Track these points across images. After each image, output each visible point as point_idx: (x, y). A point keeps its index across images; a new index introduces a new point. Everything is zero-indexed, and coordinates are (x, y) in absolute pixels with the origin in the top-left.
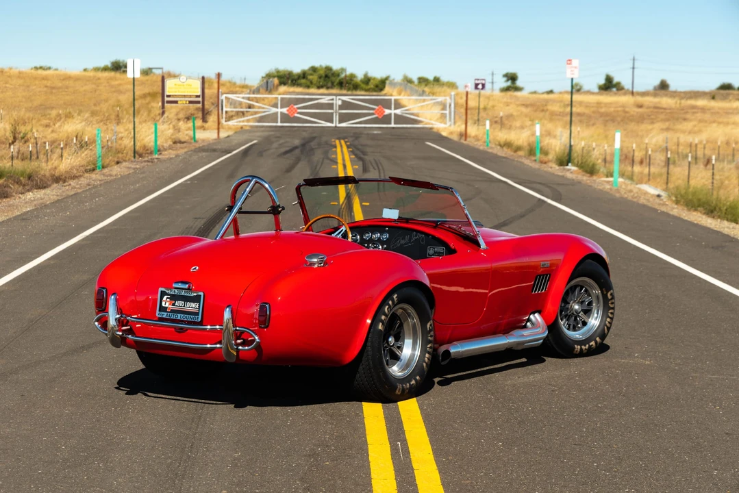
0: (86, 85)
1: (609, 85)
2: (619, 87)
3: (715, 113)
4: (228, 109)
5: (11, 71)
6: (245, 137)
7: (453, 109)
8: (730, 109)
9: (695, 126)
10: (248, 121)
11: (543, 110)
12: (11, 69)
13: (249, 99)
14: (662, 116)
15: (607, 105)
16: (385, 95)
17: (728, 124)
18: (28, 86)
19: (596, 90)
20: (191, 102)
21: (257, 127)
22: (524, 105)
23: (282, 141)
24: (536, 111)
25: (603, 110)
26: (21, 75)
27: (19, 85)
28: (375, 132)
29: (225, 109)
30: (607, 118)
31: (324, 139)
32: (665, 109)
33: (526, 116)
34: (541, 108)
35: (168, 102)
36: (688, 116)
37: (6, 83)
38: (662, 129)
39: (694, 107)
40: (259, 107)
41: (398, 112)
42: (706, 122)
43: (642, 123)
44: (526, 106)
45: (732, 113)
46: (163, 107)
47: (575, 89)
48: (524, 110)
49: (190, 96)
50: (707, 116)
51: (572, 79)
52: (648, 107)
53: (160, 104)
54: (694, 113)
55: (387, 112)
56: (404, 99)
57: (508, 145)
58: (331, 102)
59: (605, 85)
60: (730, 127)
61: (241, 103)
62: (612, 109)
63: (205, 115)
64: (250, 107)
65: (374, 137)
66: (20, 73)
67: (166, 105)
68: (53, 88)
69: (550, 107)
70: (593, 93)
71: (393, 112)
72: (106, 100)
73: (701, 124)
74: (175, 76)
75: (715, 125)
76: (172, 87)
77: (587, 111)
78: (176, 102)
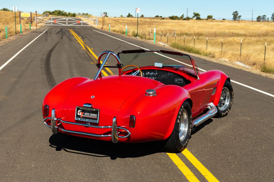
1: (129, 16)
2: (132, 16)
3: (160, 23)
4: (38, 21)
6: (44, 28)
7: (97, 21)
9: (155, 26)
10: (43, 24)
11: (118, 22)
13: (42, 18)
14: (147, 23)
15: (133, 20)
16: (77, 17)
17: (163, 25)
19: (126, 17)
20: (28, 19)
21: (46, 25)
22: (113, 20)
23: (54, 30)
24: (116, 22)
25: (133, 22)
28: (78, 27)
29: (37, 21)
30: (134, 24)
31: (66, 29)
32: (147, 22)
33: (114, 23)
34: (117, 21)
35: (22, 19)
36: (153, 23)
38: (148, 27)
39: (154, 21)
40: (45, 20)
42: (158, 25)
43: (143, 25)
44: (114, 21)
45: (164, 23)
46: (20, 20)
47: (122, 16)
48: (113, 21)
49: (28, 17)
52: (144, 21)
53: (19, 19)
54: (155, 23)
55: (80, 22)
56: (82, 18)
57: (115, 31)
58: (65, 19)
59: (128, 16)
60: (164, 26)
61: (41, 19)
62: (135, 22)
63: (32, 22)
64: (43, 20)
65: (78, 29)
67: (21, 20)
69: (119, 21)
70: (125, 18)
71: (82, 22)
72: (3, 18)
73: (157, 26)
74: (22, 12)
75: (160, 26)
76: (22, 15)
77: (129, 22)
78: (24, 19)
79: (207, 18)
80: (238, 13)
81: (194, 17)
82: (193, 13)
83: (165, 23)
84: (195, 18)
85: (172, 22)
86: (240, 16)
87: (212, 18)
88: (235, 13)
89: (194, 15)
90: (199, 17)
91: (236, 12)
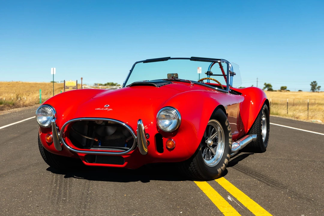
5: (20, 82)
12: (20, 81)
13: (90, 87)
18: (24, 86)
20: (73, 88)
26: (22, 83)
37: (18, 85)
49: (73, 86)
58: (116, 88)
66: (22, 82)
67: (65, 89)
68: (32, 86)
72: (48, 89)
76: (67, 84)
78: (68, 88)
79: (280, 89)
80: (317, 83)
81: (265, 88)
82: (264, 83)
84: (267, 89)
86: (319, 87)
87: (286, 90)
88: (314, 84)
89: (265, 86)
90: (270, 88)
91: (315, 82)
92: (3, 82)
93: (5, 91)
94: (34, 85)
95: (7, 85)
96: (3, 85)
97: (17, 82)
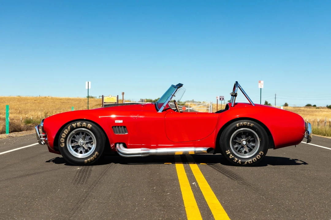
0: (75, 101)
3: (309, 111)
5: (49, 98)
7: (211, 108)
8: (314, 110)
12: (49, 96)
17: (313, 115)
18: (54, 102)
26: (52, 99)
27: (51, 102)
37: (46, 101)
41: (191, 108)
42: (305, 114)
45: (314, 112)
49: (113, 103)
50: (306, 113)
51: (261, 88)
54: (300, 111)
55: (187, 108)
56: (192, 106)
60: (314, 116)
66: (52, 98)
68: (63, 102)
71: (189, 108)
74: (106, 96)
75: (308, 116)
76: (105, 100)
83: (316, 112)
85: (327, 111)
92: (28, 97)
93: (31, 108)
94: (66, 101)
95: (33, 101)
96: (29, 101)
97: (45, 97)
